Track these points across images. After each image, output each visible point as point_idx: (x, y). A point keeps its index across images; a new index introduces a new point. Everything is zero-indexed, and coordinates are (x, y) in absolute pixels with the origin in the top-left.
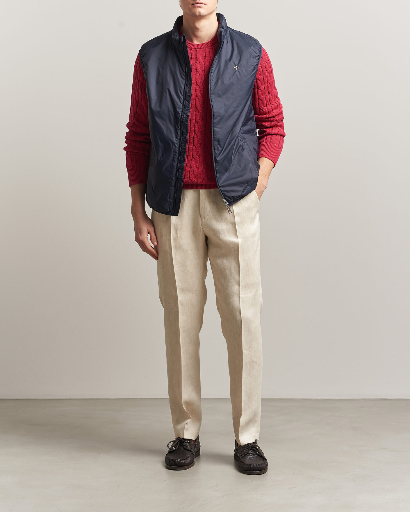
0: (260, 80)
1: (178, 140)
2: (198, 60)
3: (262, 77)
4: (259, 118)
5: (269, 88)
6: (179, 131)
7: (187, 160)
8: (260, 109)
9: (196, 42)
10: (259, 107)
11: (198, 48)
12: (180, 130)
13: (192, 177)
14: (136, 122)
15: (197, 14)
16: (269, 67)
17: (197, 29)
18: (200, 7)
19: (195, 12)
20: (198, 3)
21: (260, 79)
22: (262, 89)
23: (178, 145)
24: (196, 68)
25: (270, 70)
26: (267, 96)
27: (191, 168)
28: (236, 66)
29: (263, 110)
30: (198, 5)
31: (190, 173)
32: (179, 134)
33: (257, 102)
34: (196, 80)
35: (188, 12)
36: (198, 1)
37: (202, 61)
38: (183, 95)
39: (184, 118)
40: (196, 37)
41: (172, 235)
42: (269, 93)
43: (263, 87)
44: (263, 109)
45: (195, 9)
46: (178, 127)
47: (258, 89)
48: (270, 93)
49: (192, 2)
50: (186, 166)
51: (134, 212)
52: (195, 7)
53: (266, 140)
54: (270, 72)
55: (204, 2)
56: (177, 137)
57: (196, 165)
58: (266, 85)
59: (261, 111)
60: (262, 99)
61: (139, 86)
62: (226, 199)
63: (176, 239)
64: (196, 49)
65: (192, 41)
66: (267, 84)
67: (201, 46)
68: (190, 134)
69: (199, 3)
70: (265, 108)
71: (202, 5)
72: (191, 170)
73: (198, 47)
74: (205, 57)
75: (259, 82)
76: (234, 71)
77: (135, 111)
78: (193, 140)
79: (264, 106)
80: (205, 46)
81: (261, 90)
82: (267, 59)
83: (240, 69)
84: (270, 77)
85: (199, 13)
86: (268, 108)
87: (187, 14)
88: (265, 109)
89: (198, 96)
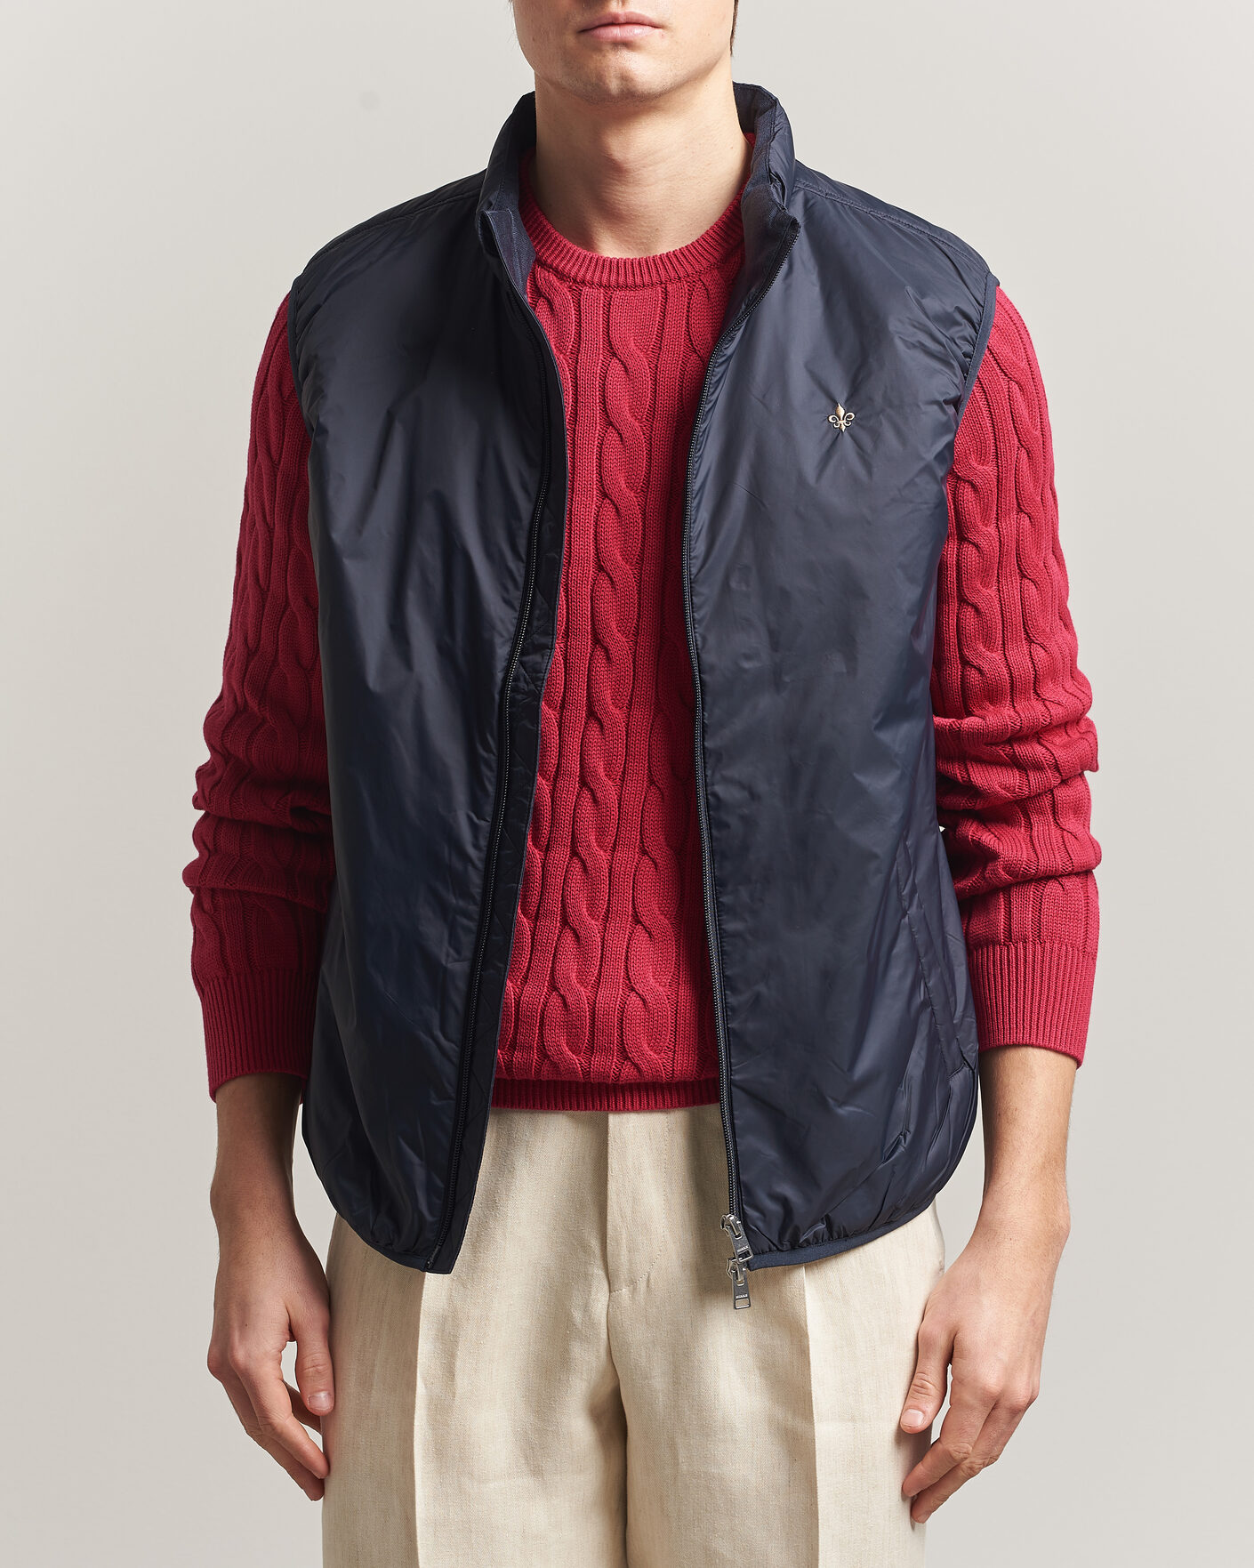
0: (974, 486)
1: (482, 823)
2: (614, 354)
3: (989, 469)
4: (956, 734)
5: (1028, 541)
6: (489, 774)
7: (533, 939)
8: (965, 662)
9: (610, 248)
10: (960, 650)
11: (619, 287)
12: (494, 765)
13: (558, 1041)
14: (253, 704)
15: (614, 85)
16: (1032, 417)
17: (615, 170)
18: (627, 44)
19: (600, 77)
20: (614, 22)
21: (978, 482)
22: (982, 542)
23: (483, 855)
24: (604, 402)
25: (1038, 433)
26: (1013, 587)
27: (553, 987)
28: (841, 411)
29: (980, 671)
30: (616, 32)
31: (547, 1021)
32: (491, 788)
33: (953, 622)
34: (600, 474)
35: (558, 73)
36: (615, 8)
37: (641, 363)
38: (524, 557)
39: (519, 697)
40: (615, 217)
41: (425, 1380)
42: (1023, 576)
43: (992, 529)
44: (986, 668)
45: (596, 57)
46: (487, 748)
47: (962, 539)
48: (1029, 572)
49: (580, 19)
50: (526, 978)
51: (226, 1203)
52: (598, 48)
53: (1009, 930)
54: (1038, 451)
55: (650, 14)
56: (475, 805)
57: (580, 973)
58: (1011, 523)
59: (973, 675)
60: (981, 605)
61: (273, 501)
62: (743, 1216)
63: (442, 1409)
64: (608, 287)
65: (587, 241)
66: (1014, 515)
67: (637, 271)
68: (554, 786)
69: (622, 20)
70: (996, 656)
71: (637, 30)
72: (555, 1000)
73: (621, 280)
74: (660, 337)
75: (968, 494)
76: (830, 437)
77: (251, 636)
78: (567, 820)
79: (988, 641)
80: (662, 272)
81: (977, 546)
82: (1024, 364)
83: (862, 427)
84: (1036, 480)
85: (625, 78)
86: (1011, 660)
87: (557, 85)
88: (991, 661)
89: (608, 565)
